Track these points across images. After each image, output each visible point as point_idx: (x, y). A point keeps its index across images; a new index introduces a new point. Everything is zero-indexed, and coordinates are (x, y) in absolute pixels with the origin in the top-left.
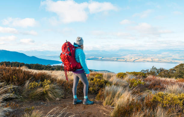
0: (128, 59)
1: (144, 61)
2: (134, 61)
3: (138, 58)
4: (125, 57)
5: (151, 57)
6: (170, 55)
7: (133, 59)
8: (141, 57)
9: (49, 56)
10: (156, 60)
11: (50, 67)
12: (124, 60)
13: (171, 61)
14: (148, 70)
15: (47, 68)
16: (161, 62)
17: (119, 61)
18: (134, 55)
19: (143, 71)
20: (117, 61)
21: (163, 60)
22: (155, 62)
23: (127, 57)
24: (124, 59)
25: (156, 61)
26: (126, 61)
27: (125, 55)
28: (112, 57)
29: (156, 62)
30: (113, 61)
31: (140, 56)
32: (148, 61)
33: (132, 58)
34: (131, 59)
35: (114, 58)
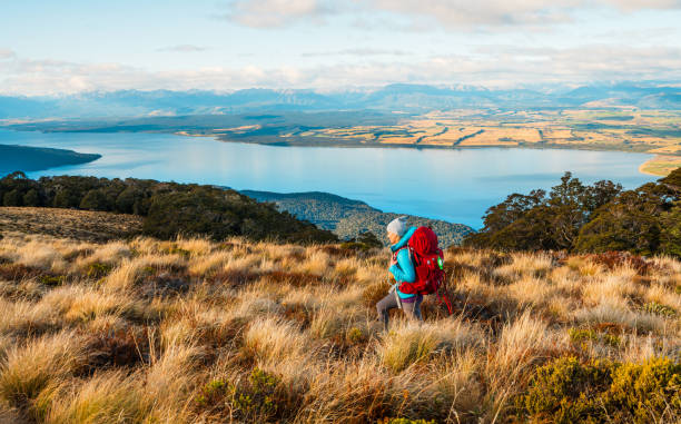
0: (430, 132)
1: (505, 144)
2: (457, 145)
3: (479, 129)
4: (415, 123)
5: (538, 120)
6: (626, 110)
7: (453, 135)
8: (489, 123)
9: (18, 128)
10: (557, 135)
11: (23, 185)
12: (411, 141)
13: (626, 142)
14: (542, 193)
15: (10, 189)
16: (580, 147)
17: (386, 146)
18: (457, 115)
19: (515, 200)
20: (374, 144)
21: (591, 134)
22: (554, 146)
23: (427, 125)
24: (409, 135)
25: (558, 142)
26: (419, 146)
27: (412, 115)
28: (350, 127)
29: (561, 147)
30: (356, 143)
31: (485, 118)
32: (523, 144)
33: (446, 130)
34: (442, 137)
35: (360, 128)
